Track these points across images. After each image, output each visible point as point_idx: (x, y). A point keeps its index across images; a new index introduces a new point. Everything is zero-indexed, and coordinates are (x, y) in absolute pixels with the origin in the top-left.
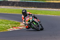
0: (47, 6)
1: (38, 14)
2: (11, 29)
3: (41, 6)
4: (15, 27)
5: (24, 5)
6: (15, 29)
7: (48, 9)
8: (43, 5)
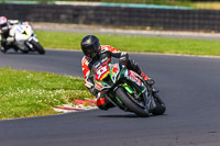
0: (199, 24)
1: (167, 54)
2: (66, 106)
3: (178, 24)
4: (82, 98)
5: (113, 18)
6: (82, 107)
7: (202, 34)
8: (185, 21)
